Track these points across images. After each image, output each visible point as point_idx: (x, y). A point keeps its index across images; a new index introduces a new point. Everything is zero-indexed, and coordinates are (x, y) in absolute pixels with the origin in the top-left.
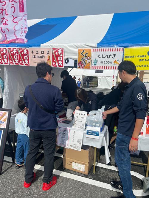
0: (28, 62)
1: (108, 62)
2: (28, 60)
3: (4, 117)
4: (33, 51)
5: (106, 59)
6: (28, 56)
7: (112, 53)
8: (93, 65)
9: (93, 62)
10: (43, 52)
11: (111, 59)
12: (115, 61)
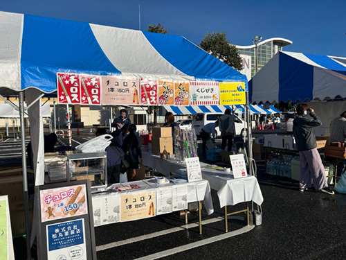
0: (99, 99)
1: (207, 97)
2: (99, 95)
3: (79, 196)
4: (108, 81)
5: (205, 94)
6: (99, 89)
7: (211, 87)
8: (192, 101)
9: (192, 97)
10: (125, 84)
11: (210, 94)
12: (214, 96)
